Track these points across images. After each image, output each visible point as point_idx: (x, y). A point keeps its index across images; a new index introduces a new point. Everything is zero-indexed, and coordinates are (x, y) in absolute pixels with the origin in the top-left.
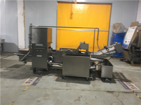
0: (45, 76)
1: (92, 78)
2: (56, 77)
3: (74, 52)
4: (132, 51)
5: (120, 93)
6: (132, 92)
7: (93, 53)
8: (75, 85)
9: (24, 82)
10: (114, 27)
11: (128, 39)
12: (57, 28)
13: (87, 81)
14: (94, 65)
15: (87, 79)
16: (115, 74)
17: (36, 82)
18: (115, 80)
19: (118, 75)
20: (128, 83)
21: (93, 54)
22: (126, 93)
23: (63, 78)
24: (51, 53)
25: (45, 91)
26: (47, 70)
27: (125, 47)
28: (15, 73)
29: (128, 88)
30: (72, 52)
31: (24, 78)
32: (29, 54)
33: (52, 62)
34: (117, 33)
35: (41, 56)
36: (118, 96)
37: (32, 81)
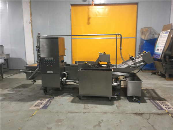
0: (58, 97)
1: (116, 97)
2: (72, 98)
3: (92, 66)
4: (166, 61)
5: (151, 115)
6: (167, 114)
7: (116, 65)
8: (95, 106)
9: (32, 105)
10: (143, 32)
11: (160, 47)
12: (72, 36)
13: (110, 101)
14: (118, 81)
15: (110, 98)
16: (146, 91)
17: (47, 105)
18: (145, 98)
19: (150, 92)
20: (161, 102)
21: (116, 67)
22: (159, 114)
23: (80, 99)
24: (64, 68)
25: (58, 116)
26: (61, 89)
27: (157, 57)
28: (22, 94)
29: (162, 109)
30: (89, 65)
31: (33, 101)
32: (38, 71)
33: (66, 79)
34: (146, 39)
35: (52, 72)
36: (149, 119)
37: (42, 103)
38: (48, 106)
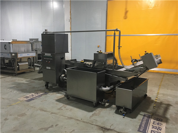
0: (54, 93)
8: (71, 109)
15: (94, 104)
16: (155, 105)
18: (141, 113)
19: (159, 107)
23: (68, 98)
35: (50, 68)
37: (33, 96)
38: (34, 99)
